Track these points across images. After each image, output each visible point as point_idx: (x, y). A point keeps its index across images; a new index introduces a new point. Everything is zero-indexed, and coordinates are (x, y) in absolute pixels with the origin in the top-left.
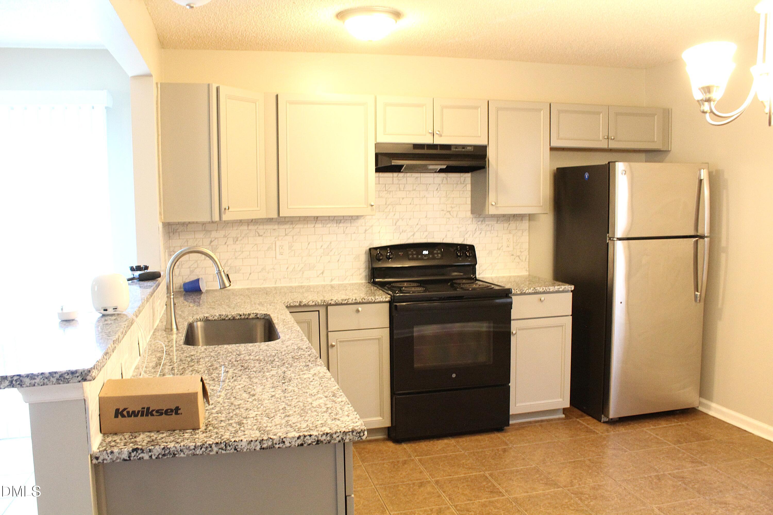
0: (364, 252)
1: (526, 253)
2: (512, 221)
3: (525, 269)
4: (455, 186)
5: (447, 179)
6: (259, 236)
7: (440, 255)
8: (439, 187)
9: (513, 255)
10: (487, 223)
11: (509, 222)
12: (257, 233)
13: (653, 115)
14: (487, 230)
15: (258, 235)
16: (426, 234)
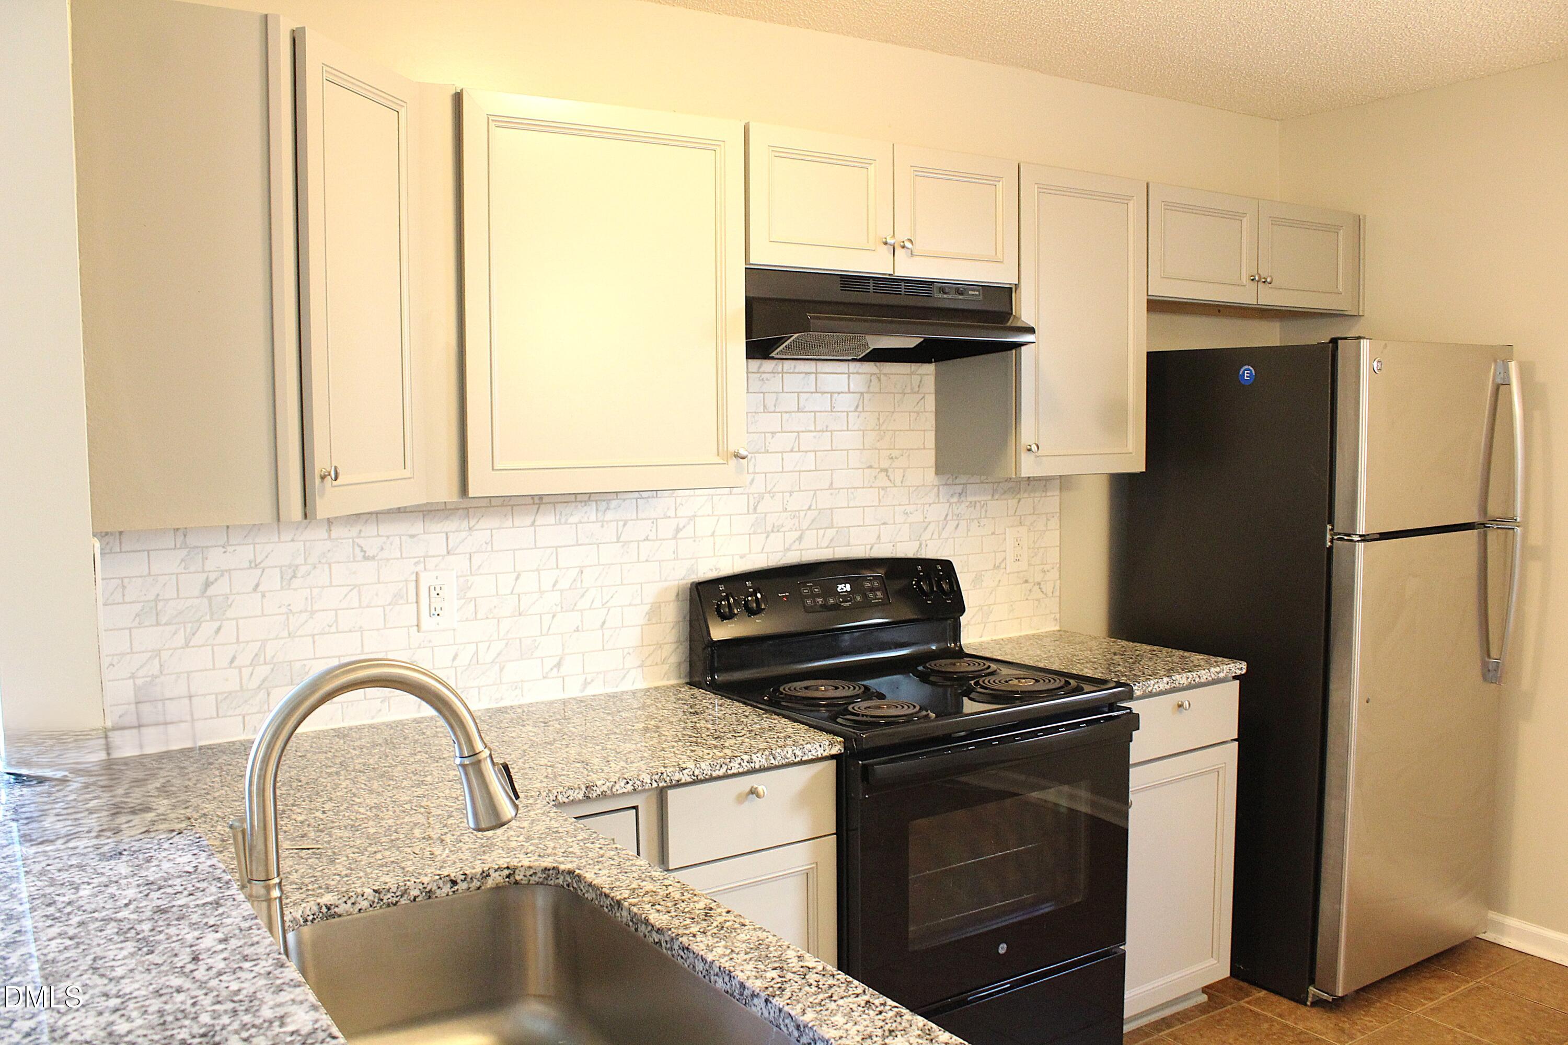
0: (672, 596)
1: (1055, 574)
2: (1025, 491)
3: (1053, 616)
4: (898, 397)
5: (879, 380)
6: (366, 558)
7: (879, 594)
8: (861, 403)
9: (1026, 581)
10: (970, 499)
11: (1018, 496)
12: (357, 550)
13: (1336, 229)
14: (972, 517)
15: (360, 555)
16: (831, 533)
